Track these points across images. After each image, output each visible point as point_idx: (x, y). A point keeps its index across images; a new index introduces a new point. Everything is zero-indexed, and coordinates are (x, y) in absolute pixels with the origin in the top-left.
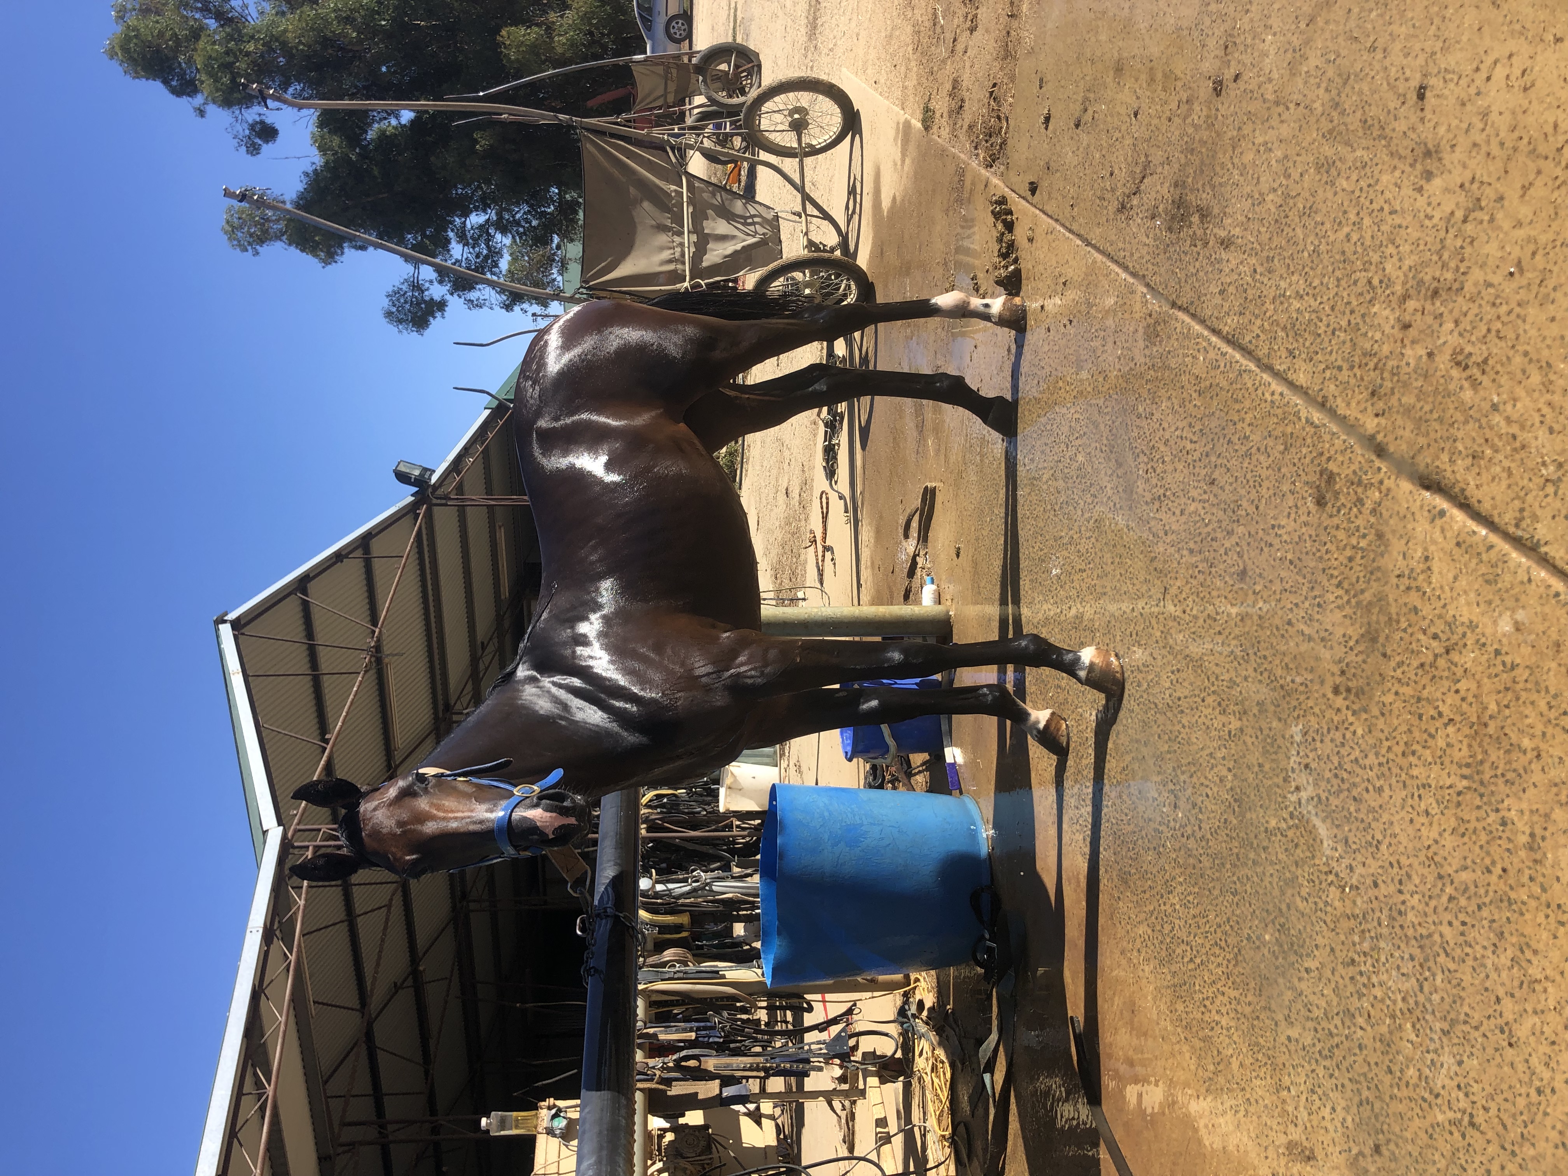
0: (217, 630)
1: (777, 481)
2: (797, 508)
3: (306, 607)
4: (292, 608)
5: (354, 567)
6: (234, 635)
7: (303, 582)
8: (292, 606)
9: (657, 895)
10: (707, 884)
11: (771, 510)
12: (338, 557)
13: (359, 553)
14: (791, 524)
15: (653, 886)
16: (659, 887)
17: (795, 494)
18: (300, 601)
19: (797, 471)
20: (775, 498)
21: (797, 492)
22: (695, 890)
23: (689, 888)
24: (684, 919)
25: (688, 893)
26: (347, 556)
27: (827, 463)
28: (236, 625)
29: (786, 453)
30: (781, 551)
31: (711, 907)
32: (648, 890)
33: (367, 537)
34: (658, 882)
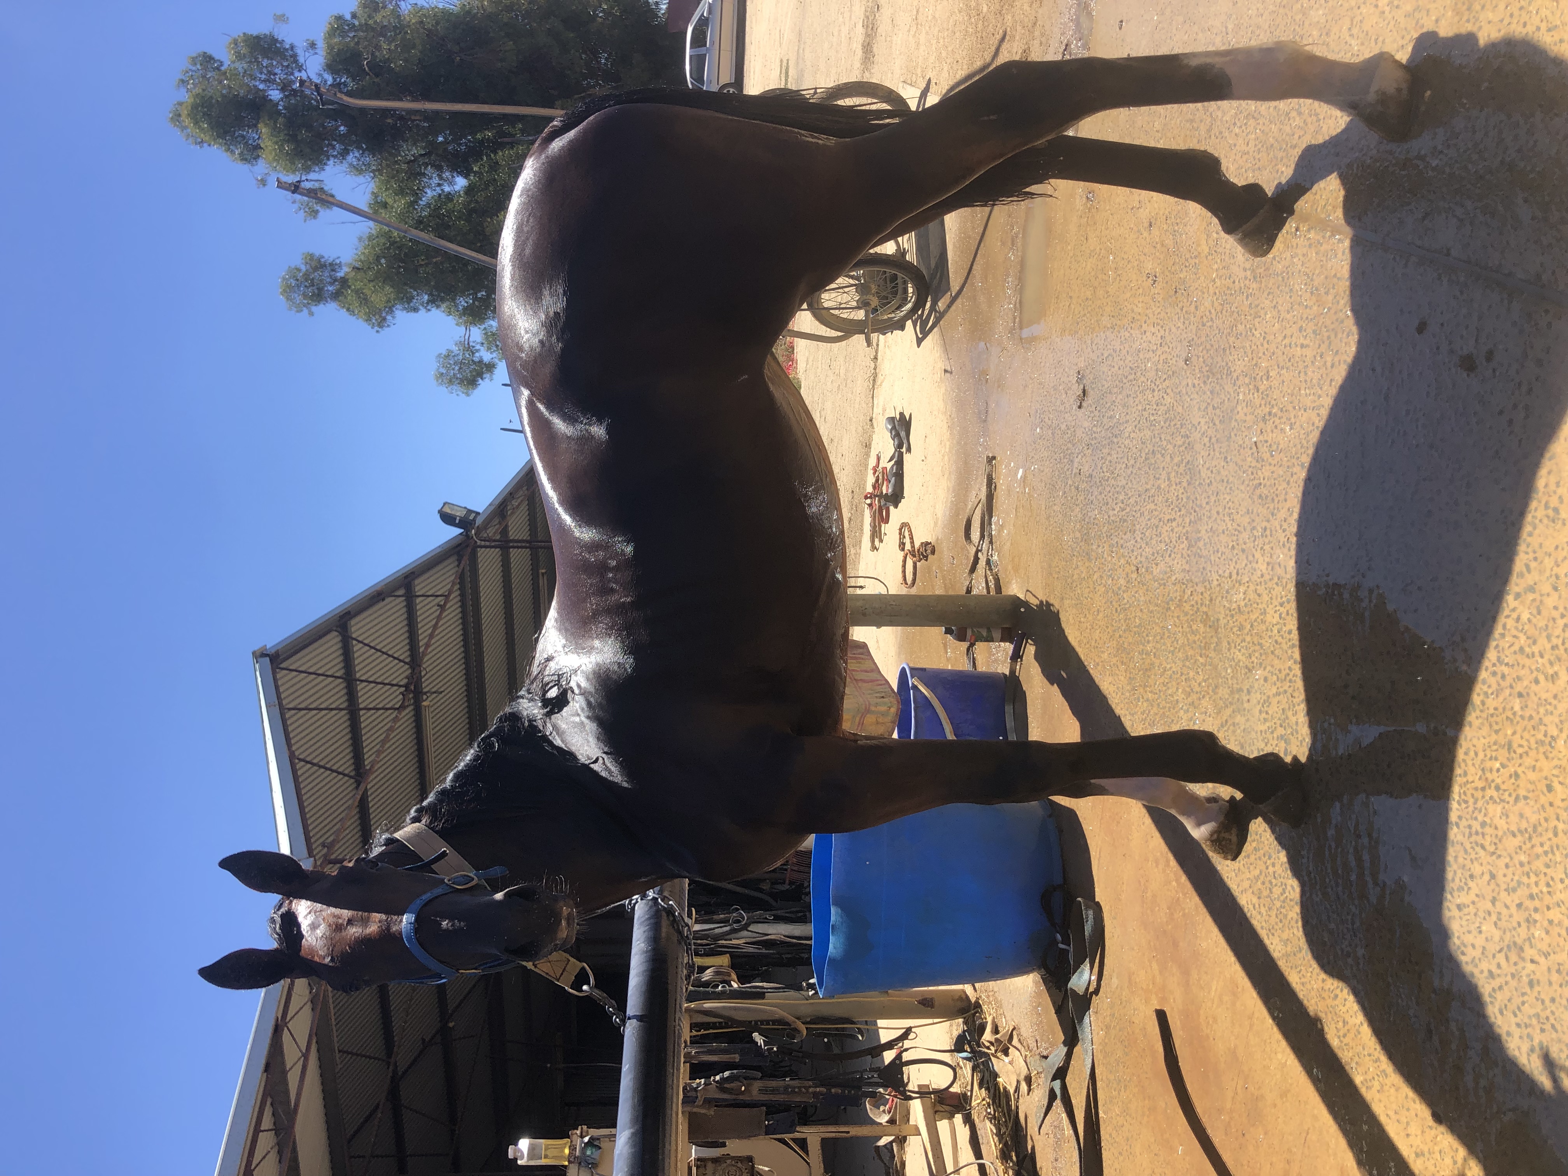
8: (333, 642)
13: (401, 595)
18: (341, 640)
23: (728, 928)
26: (388, 596)
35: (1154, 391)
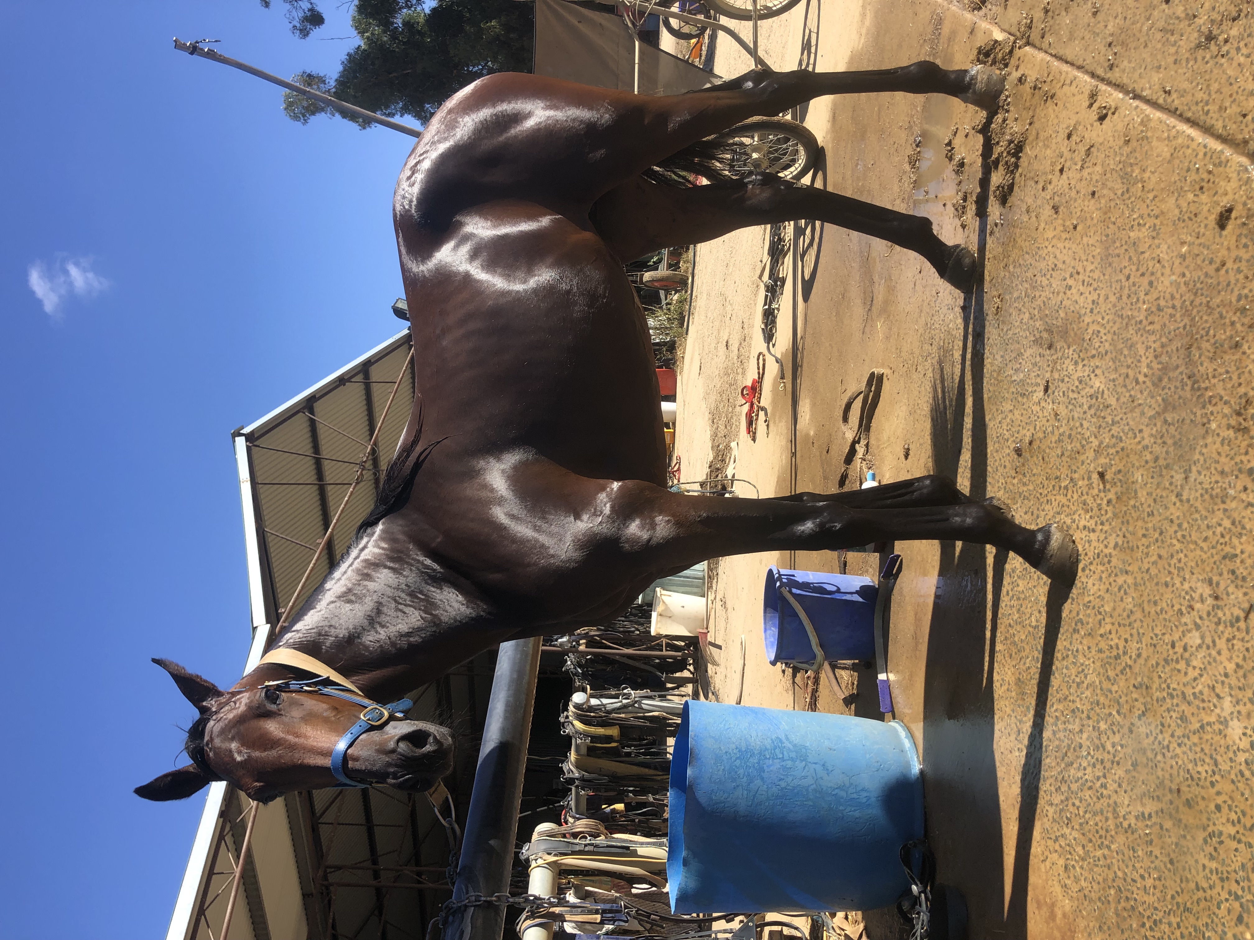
0: (234, 441)
1: (719, 333)
2: (736, 362)
3: (313, 424)
4: (301, 422)
5: (356, 390)
6: (247, 447)
7: (310, 403)
8: (301, 421)
9: (591, 709)
10: (636, 702)
11: (712, 359)
12: (341, 381)
13: (359, 378)
14: (729, 375)
15: (588, 700)
16: (594, 702)
17: (734, 347)
18: (307, 419)
19: (738, 326)
20: (716, 348)
21: (737, 346)
22: (625, 707)
23: (619, 704)
24: (614, 732)
25: (619, 709)
26: (349, 380)
27: (766, 326)
28: (249, 438)
29: (729, 308)
30: (719, 398)
31: (640, 723)
32: (583, 704)
33: (367, 365)
34: (592, 696)
35: (1076, 363)
